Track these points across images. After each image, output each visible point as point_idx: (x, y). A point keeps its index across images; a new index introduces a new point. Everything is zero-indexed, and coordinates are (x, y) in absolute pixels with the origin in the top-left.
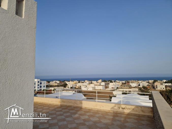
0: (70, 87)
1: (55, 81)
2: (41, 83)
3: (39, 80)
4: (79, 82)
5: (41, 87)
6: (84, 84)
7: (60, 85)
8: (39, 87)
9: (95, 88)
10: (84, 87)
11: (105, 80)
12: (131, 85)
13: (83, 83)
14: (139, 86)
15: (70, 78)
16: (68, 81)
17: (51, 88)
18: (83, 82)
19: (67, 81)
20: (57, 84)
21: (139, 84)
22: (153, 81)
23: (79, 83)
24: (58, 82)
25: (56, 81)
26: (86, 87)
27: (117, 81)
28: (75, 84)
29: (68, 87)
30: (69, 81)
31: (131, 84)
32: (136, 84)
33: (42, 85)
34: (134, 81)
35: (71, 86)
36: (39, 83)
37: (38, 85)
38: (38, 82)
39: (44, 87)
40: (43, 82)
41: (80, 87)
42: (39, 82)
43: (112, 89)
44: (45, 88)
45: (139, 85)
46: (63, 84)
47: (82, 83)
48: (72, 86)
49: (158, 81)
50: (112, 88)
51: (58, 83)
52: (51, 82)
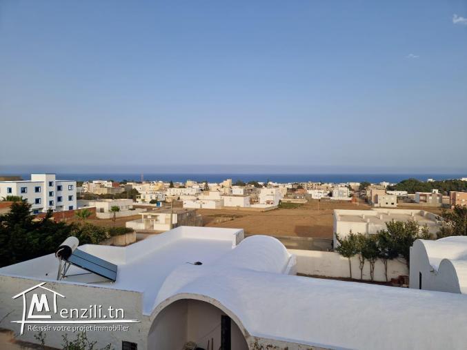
0: (150, 200)
1: (97, 182)
2: (59, 188)
3: (53, 178)
4: (172, 186)
5: (59, 199)
6: (187, 191)
7: (114, 193)
8: (54, 198)
9: (223, 204)
10: (192, 200)
11: (242, 181)
12: (311, 195)
13: (183, 189)
14: (331, 198)
15: (142, 172)
16: (137, 183)
17: (92, 204)
18: (181, 184)
19: (133, 182)
20: (105, 192)
21: (328, 192)
22: (358, 184)
23: (172, 189)
24: (109, 184)
25: (101, 182)
26: (198, 199)
27: (271, 183)
28: (160, 190)
29: (143, 200)
30: (140, 183)
31: (310, 192)
32: (322, 191)
33: (65, 194)
34: (314, 184)
35: (151, 198)
36: (54, 189)
37: (51, 194)
38: (51, 184)
39: (70, 198)
40: (65, 184)
41: (179, 199)
42: (54, 184)
43: (270, 206)
44: (74, 203)
45: (331, 195)
46: (123, 190)
47: (180, 187)
48: (154, 198)
49: (372, 184)
50: (268, 202)
51: (109, 189)
52: (85, 185)
